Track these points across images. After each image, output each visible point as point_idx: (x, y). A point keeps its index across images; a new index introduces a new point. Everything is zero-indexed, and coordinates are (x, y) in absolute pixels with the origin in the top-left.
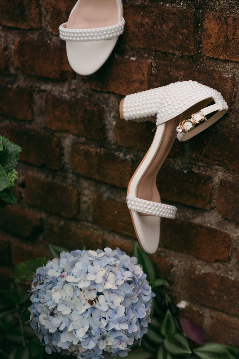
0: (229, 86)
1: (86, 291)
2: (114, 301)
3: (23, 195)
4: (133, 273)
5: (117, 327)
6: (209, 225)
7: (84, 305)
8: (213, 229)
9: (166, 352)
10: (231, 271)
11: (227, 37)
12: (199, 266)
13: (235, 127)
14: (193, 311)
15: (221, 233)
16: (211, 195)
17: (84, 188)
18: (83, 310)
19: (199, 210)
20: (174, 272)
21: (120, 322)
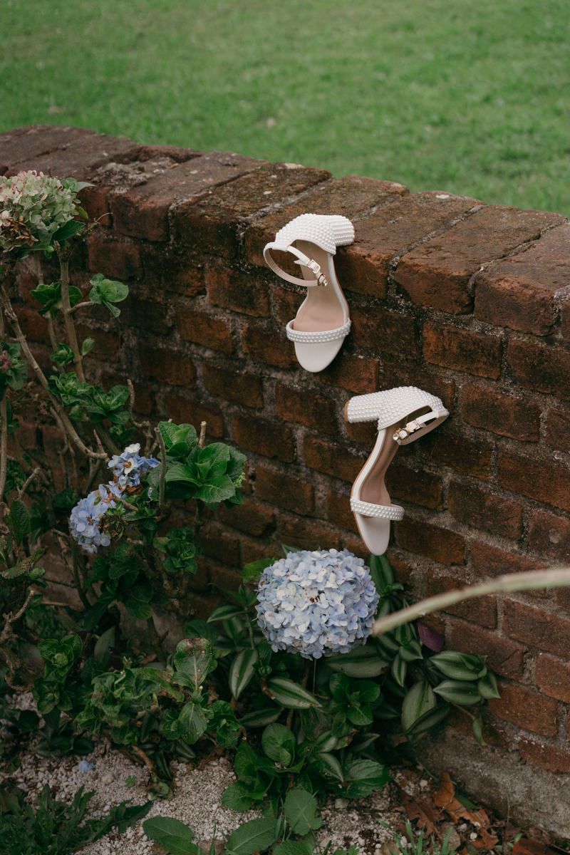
0: (449, 391)
1: (308, 590)
2: (335, 600)
3: (254, 488)
4: (356, 574)
5: (337, 624)
6: (444, 526)
7: (306, 602)
8: (448, 530)
9: (401, 660)
10: (469, 575)
11: (443, 347)
12: (437, 570)
13: (459, 430)
14: (434, 618)
15: (455, 534)
16: (443, 496)
17: (319, 483)
18: (305, 606)
19: (433, 511)
20: (413, 575)
21: (340, 619)
